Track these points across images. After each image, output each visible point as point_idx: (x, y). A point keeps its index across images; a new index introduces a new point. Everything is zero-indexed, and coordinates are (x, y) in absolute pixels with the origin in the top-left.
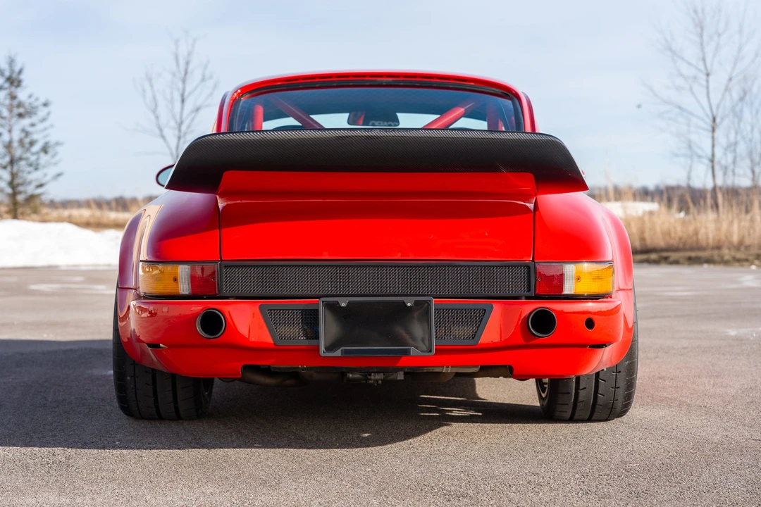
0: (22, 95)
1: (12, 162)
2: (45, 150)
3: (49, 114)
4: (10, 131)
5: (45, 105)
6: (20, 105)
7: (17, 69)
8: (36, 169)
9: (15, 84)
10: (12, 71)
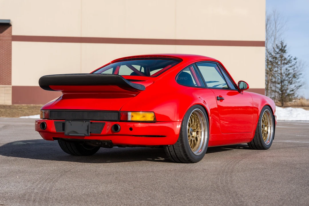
0: (286, 56)
1: (282, 82)
2: (294, 76)
3: (296, 62)
4: (281, 70)
5: (295, 59)
6: (285, 59)
7: (284, 46)
8: (291, 84)
9: (283, 51)
10: (282, 46)
